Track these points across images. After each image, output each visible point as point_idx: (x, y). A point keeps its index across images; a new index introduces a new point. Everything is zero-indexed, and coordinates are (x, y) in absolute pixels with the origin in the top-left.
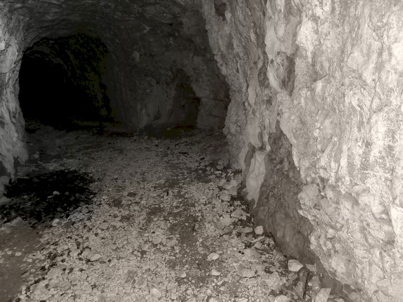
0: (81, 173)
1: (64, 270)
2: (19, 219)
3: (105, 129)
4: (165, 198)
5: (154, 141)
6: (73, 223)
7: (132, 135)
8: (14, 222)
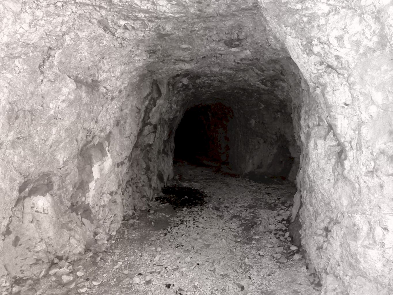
0: (201, 191)
1: (187, 226)
2: (168, 204)
3: (221, 169)
4: (244, 212)
5: (252, 183)
6: (193, 212)
7: (238, 177)
8: (166, 204)
